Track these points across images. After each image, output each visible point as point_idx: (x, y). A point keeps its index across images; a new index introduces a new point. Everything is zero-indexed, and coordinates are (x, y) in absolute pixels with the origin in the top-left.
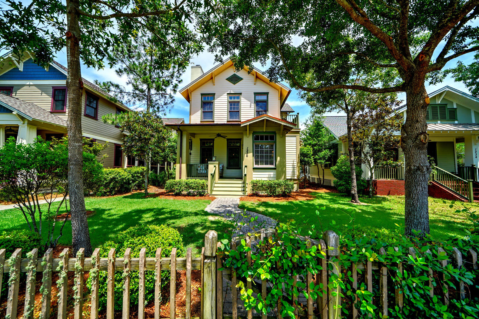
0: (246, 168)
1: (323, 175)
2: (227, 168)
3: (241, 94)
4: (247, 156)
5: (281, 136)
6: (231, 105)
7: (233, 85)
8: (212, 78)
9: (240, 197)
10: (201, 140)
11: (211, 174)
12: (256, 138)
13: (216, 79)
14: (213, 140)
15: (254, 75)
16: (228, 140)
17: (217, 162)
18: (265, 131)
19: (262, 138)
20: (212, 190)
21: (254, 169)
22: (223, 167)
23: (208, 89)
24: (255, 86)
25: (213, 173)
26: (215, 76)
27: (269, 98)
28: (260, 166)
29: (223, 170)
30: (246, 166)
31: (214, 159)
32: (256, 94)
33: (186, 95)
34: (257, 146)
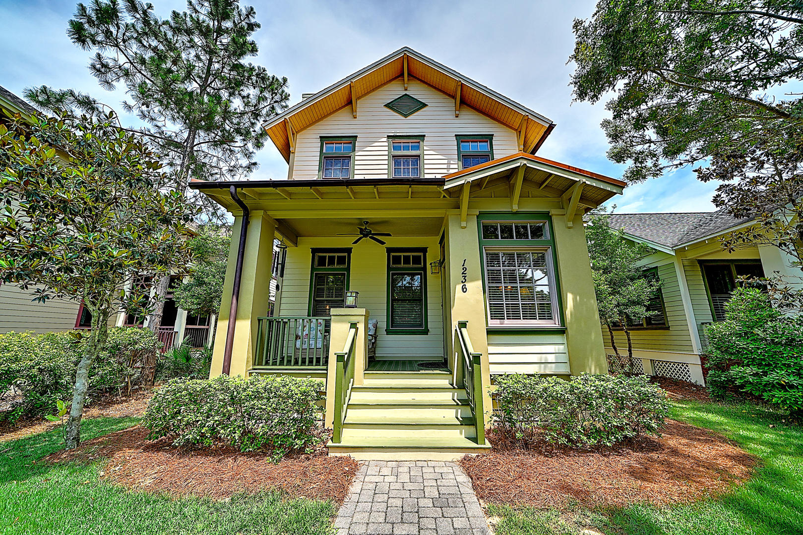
0: (463, 330)
1: (630, 347)
2: (388, 332)
3: (423, 137)
4: (464, 289)
5: (570, 224)
6: (397, 163)
7: (403, 118)
8: (349, 102)
9: (460, 456)
10: (314, 251)
11: (340, 358)
12: (488, 232)
13: (361, 106)
14: (349, 251)
15: (453, 97)
16: (389, 250)
17: (362, 311)
18: (515, 208)
19: (507, 231)
20: (340, 424)
21: (491, 332)
22: (376, 327)
23: (338, 126)
24: (457, 121)
25: (347, 350)
26: (359, 98)
27: (494, 147)
28: (508, 323)
29: (375, 336)
30: (463, 325)
31: (350, 300)
32: (461, 139)
33: (282, 140)
34: (493, 258)
